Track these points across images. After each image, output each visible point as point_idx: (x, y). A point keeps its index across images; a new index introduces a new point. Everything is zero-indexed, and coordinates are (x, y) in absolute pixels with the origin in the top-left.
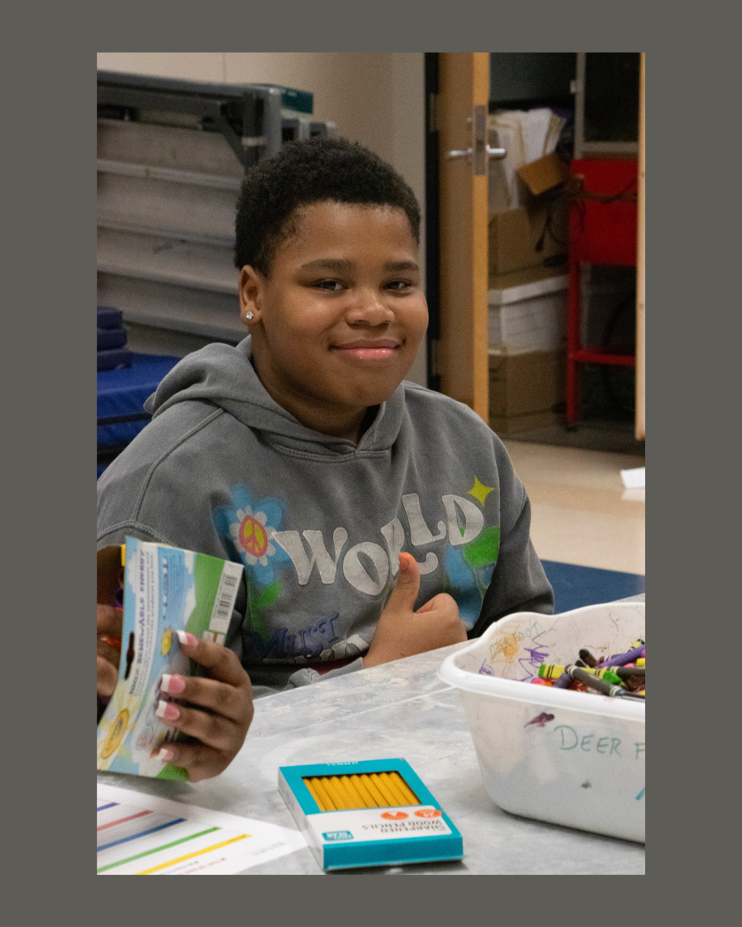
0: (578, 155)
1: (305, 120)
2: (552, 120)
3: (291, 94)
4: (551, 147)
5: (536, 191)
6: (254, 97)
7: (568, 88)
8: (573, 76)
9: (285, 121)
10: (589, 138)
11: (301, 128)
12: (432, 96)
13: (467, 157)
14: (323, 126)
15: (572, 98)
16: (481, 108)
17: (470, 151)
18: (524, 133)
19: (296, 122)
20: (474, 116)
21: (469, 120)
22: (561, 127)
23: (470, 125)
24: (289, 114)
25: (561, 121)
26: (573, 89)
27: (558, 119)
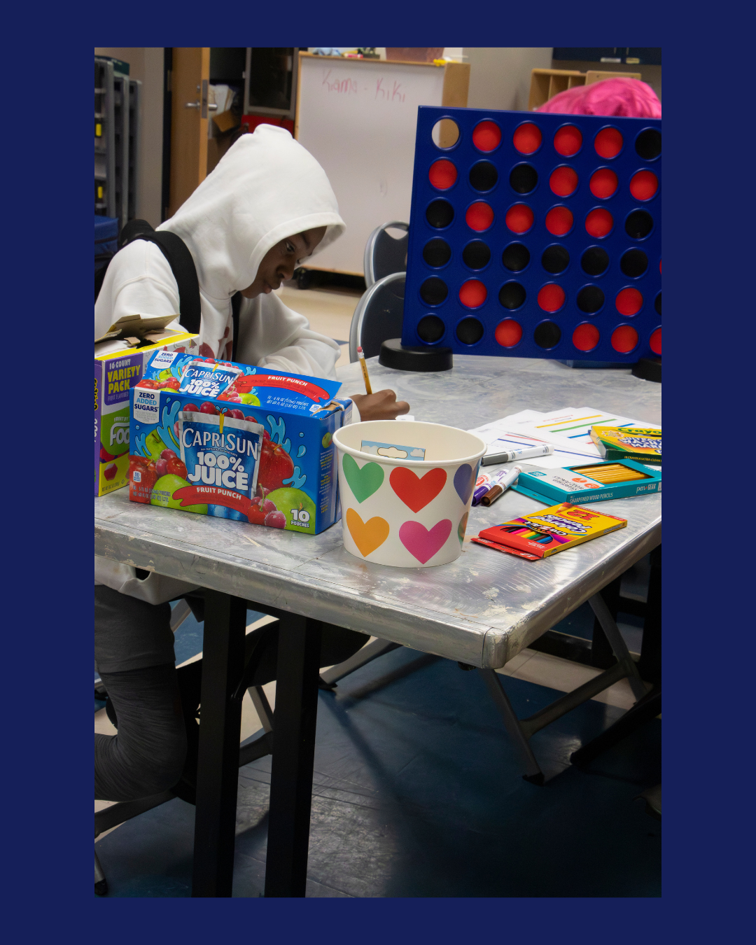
0: (246, 113)
1: (126, 78)
2: (229, 93)
3: (120, 64)
4: (228, 107)
5: (222, 130)
6: (99, 65)
7: (242, 75)
8: (244, 69)
9: (115, 78)
10: (252, 104)
11: (125, 82)
12: (169, 72)
13: (196, 108)
14: (135, 83)
15: (243, 80)
16: (205, 81)
17: (199, 104)
18: (216, 98)
19: (122, 79)
20: (202, 85)
21: (198, 87)
22: (233, 96)
23: (199, 90)
24: (118, 75)
25: (233, 93)
26: (244, 77)
27: (231, 91)
